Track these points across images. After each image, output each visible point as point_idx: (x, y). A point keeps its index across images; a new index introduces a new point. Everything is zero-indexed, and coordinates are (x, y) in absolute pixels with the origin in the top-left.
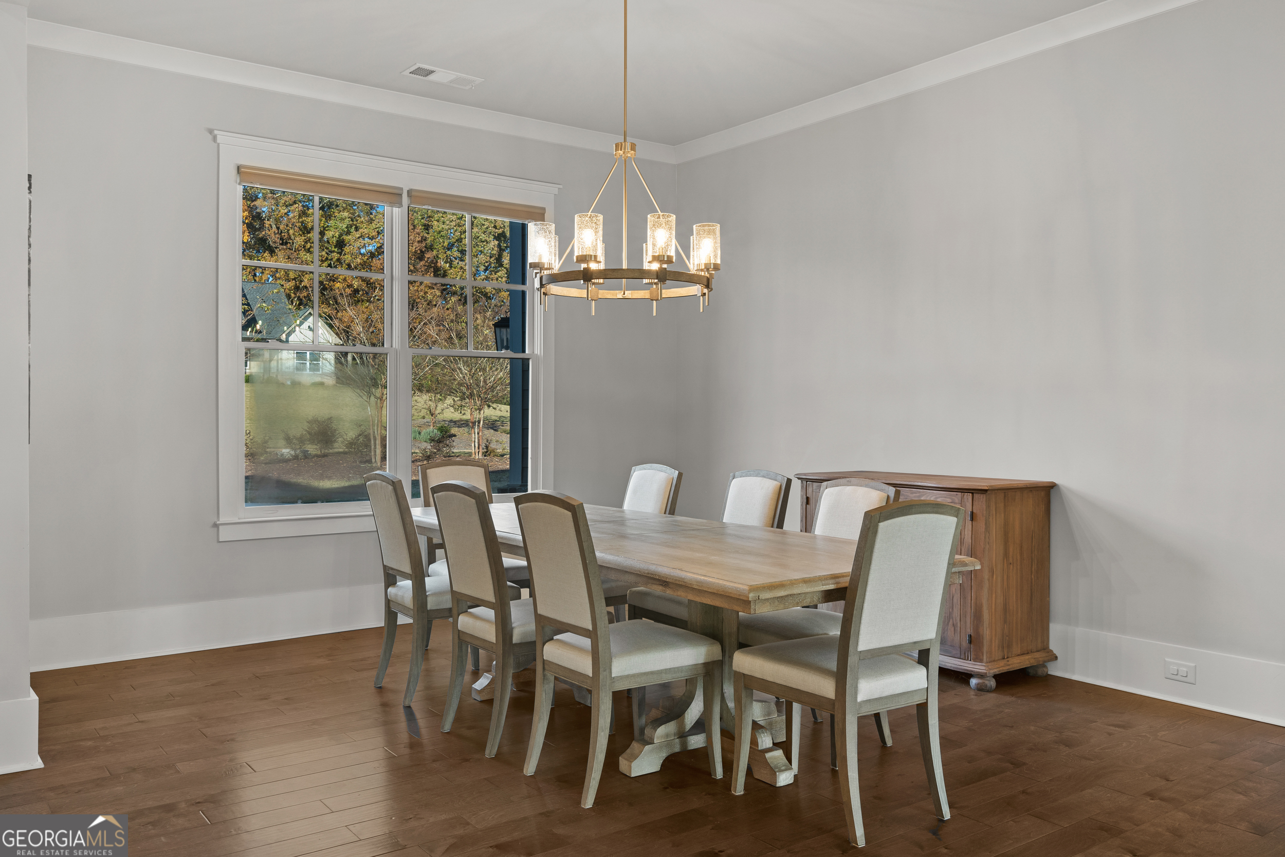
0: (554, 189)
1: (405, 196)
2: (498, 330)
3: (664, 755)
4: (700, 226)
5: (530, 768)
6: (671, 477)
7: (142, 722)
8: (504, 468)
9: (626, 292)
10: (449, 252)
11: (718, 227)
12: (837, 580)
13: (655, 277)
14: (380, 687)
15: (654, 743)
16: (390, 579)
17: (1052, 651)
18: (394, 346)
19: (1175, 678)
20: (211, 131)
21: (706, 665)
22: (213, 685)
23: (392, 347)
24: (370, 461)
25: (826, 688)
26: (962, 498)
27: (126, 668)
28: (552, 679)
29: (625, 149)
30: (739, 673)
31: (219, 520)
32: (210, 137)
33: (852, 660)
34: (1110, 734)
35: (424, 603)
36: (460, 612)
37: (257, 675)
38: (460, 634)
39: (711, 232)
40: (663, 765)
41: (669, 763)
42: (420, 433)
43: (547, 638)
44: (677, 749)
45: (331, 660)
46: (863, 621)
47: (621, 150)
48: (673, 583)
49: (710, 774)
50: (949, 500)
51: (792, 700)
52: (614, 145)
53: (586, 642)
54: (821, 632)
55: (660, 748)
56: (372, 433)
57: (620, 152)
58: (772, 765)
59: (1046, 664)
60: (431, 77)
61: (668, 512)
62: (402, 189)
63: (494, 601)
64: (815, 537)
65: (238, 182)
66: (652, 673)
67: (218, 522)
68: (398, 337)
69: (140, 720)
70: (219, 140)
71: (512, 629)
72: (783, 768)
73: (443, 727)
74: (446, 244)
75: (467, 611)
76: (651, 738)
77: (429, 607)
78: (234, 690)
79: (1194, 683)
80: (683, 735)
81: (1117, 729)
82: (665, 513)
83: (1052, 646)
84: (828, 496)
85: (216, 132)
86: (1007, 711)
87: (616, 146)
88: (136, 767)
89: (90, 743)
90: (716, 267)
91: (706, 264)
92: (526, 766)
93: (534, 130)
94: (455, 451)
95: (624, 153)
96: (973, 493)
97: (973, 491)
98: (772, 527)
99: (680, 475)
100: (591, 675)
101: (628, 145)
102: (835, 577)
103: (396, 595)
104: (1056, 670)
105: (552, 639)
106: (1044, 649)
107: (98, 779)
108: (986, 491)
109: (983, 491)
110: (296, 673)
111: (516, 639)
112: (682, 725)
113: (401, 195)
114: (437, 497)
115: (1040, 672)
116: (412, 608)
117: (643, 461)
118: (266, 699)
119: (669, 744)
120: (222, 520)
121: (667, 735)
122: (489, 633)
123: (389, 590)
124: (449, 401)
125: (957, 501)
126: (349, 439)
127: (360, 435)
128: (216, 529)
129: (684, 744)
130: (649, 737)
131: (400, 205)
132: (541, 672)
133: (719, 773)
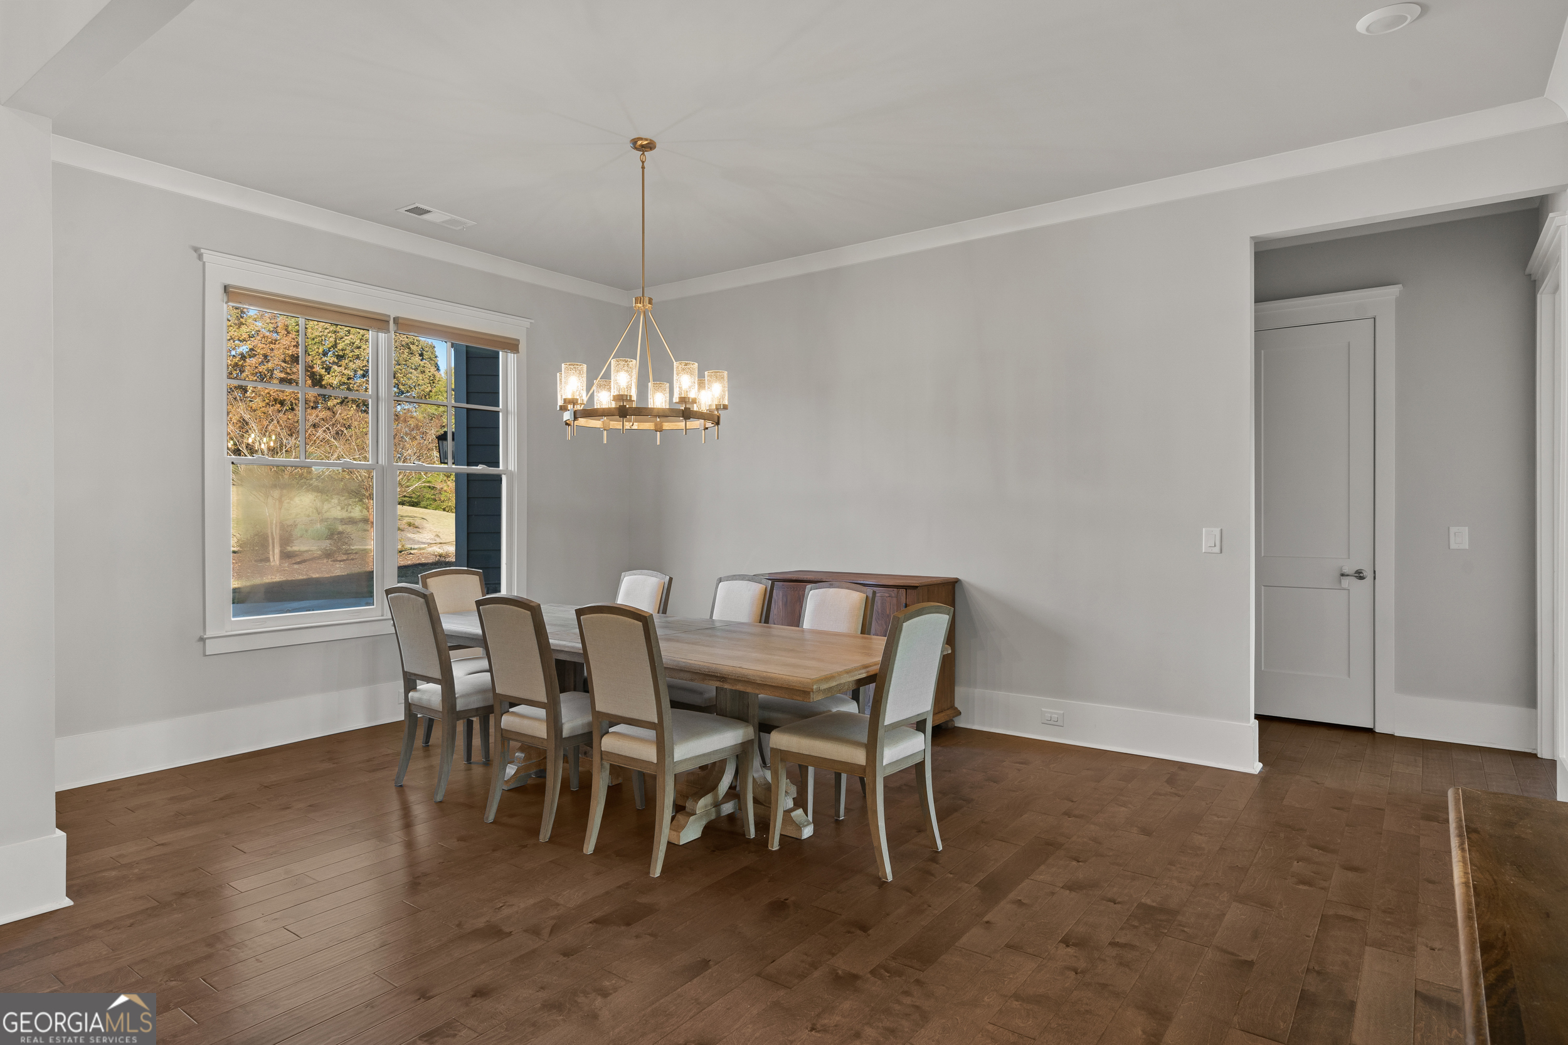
0: (526, 323)
1: (391, 322)
2: (440, 442)
3: (704, 823)
4: (712, 373)
5: (589, 847)
6: (663, 581)
7: (162, 844)
8: (406, 564)
9: (635, 423)
10: (324, 359)
11: (726, 373)
12: (867, 669)
13: (681, 415)
14: (401, 786)
15: (696, 814)
16: (410, 682)
17: (957, 708)
18: (380, 462)
19: (1051, 723)
20: (196, 250)
21: (743, 744)
22: (221, 799)
23: (378, 463)
24: (267, 560)
25: (858, 756)
26: (898, 592)
27: (109, 790)
28: (608, 767)
29: (643, 303)
30: (776, 749)
31: (205, 634)
32: (195, 255)
33: (881, 732)
34: (1019, 770)
35: (454, 705)
36: (503, 712)
37: (265, 785)
38: (503, 732)
39: (720, 379)
40: (703, 832)
41: (708, 829)
42: (306, 531)
43: (604, 732)
44: (713, 817)
45: (336, 763)
46: (889, 701)
47: (640, 303)
48: (731, 679)
49: (744, 835)
50: (887, 595)
51: (840, 772)
52: (634, 299)
53: (651, 734)
54: (825, 710)
55: (701, 818)
56: (270, 534)
57: (639, 305)
58: (797, 823)
59: (954, 719)
60: (426, 217)
61: (661, 612)
62: (389, 316)
63: (546, 701)
64: (803, 631)
65: (225, 301)
66: (704, 755)
67: (205, 637)
68: (385, 454)
69: (160, 843)
70: (206, 258)
71: (562, 724)
72: (806, 823)
73: (487, 818)
74: (321, 351)
75: (508, 711)
76: (693, 810)
77: (458, 708)
78: (249, 802)
79: (1062, 724)
80: (717, 805)
81: (1021, 765)
82: (658, 613)
83: (957, 705)
84: (814, 597)
85: (202, 251)
86: (940, 758)
87: (636, 299)
88: (184, 892)
89: (114, 873)
90: (725, 407)
91: (716, 405)
92: (585, 846)
93: (508, 269)
94: (353, 548)
95: (643, 306)
96: (906, 589)
97: (906, 588)
98: (760, 622)
99: (671, 579)
100: (655, 762)
101: (647, 300)
102: (865, 667)
103: (420, 699)
104: (961, 723)
105: (607, 732)
106: (952, 707)
107: (147, 909)
108: (917, 587)
109: (915, 587)
110: (307, 780)
111: (565, 734)
112: (716, 795)
113: (388, 322)
114: (483, 609)
115: (950, 725)
116: (441, 710)
117: (631, 567)
118: (288, 808)
119: (707, 813)
120: (209, 634)
121: (706, 806)
122: (540, 730)
123: (411, 694)
124: (335, 501)
125: (893, 595)
126: (243, 539)
127: (256, 535)
128: (202, 643)
129: (718, 812)
130: (690, 809)
131: (387, 331)
132: (599, 761)
133: (752, 833)
